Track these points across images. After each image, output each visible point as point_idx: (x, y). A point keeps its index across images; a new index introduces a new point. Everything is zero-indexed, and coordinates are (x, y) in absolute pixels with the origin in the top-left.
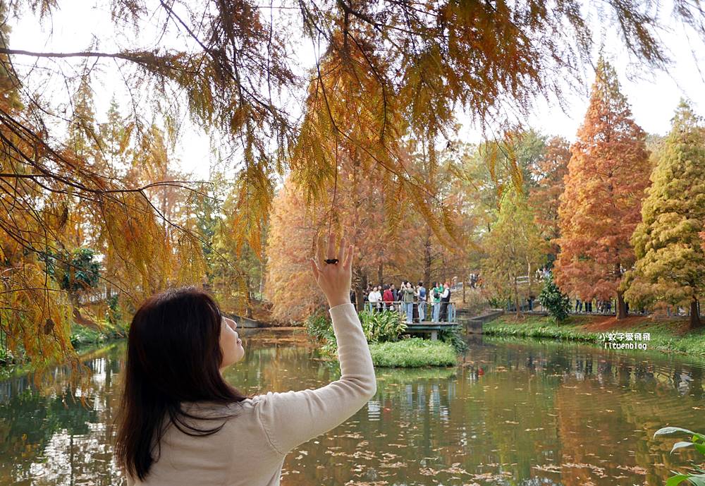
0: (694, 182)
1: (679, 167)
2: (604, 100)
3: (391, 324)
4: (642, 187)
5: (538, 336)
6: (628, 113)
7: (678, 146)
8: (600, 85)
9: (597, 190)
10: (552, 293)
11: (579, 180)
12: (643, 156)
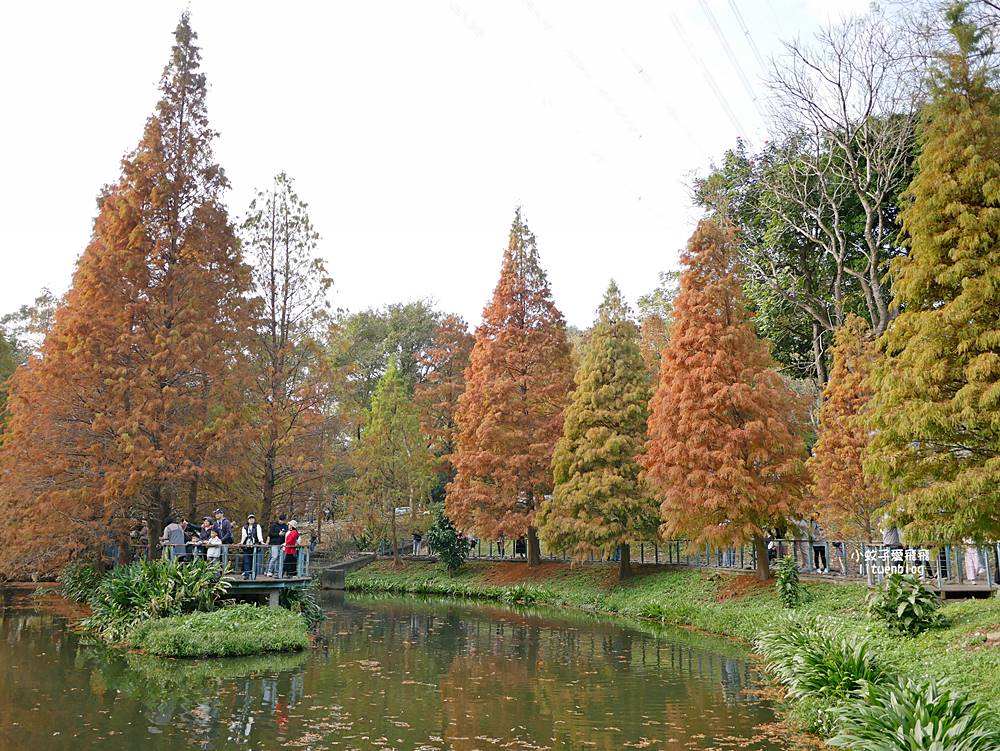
0: (626, 388)
1: (609, 367)
2: (519, 273)
3: (204, 581)
4: (561, 390)
5: (423, 593)
6: (547, 293)
7: (608, 340)
8: (514, 253)
9: (506, 392)
10: (444, 529)
11: (485, 377)
12: (564, 350)
